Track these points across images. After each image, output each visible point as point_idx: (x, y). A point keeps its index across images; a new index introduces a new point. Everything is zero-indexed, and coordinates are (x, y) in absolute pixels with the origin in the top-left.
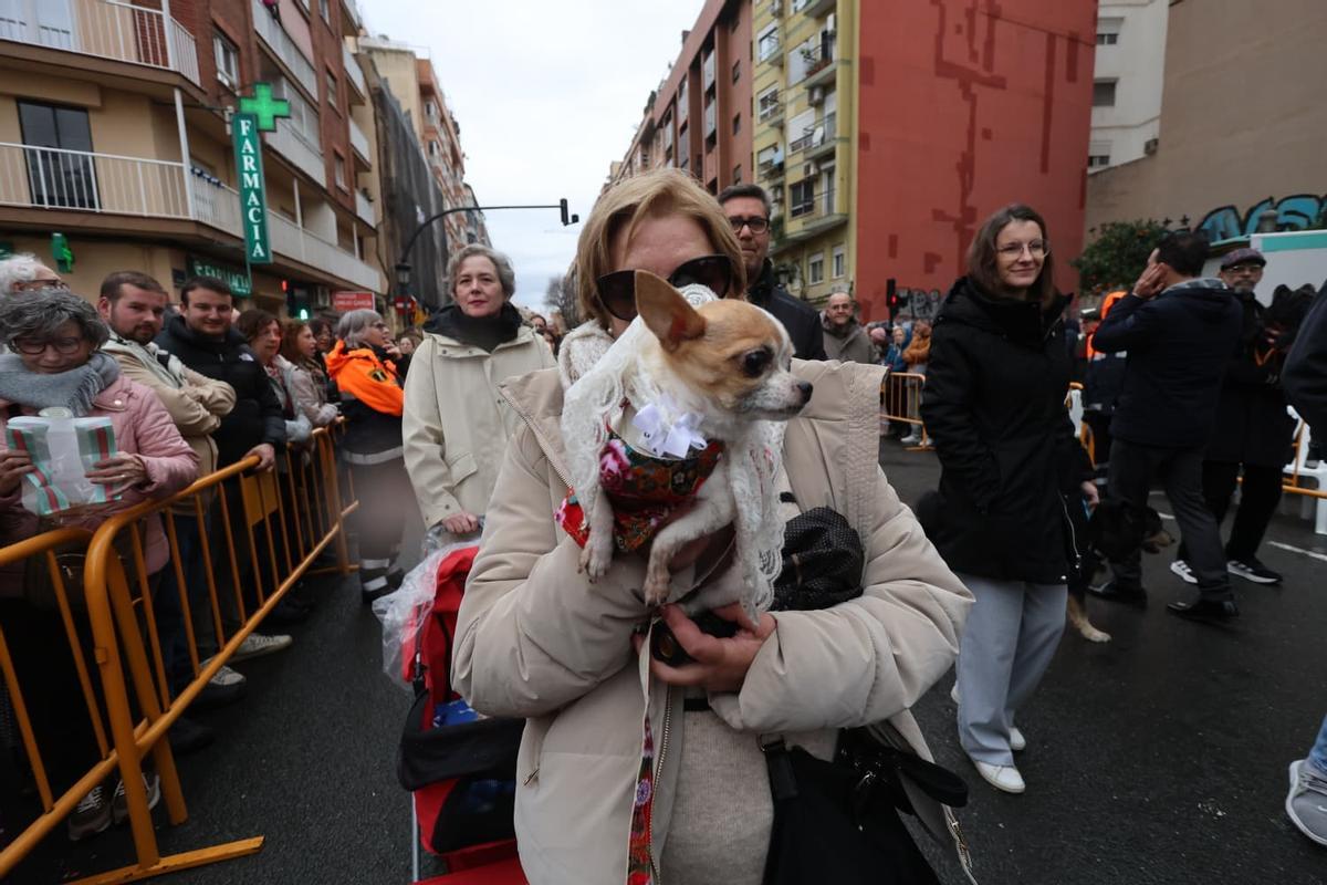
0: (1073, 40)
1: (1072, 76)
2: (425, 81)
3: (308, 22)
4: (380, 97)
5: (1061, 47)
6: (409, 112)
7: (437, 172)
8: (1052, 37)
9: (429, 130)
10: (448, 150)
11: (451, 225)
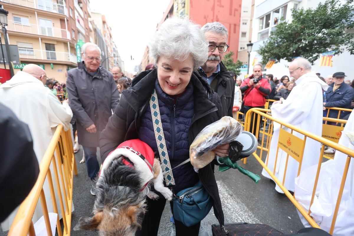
0: (235, 25)
1: (235, 32)
2: (104, 20)
3: (83, 20)
4: (95, 30)
5: (232, 27)
6: (100, 30)
7: (106, 41)
8: (230, 25)
9: (104, 31)
10: (109, 35)
11: (109, 53)
